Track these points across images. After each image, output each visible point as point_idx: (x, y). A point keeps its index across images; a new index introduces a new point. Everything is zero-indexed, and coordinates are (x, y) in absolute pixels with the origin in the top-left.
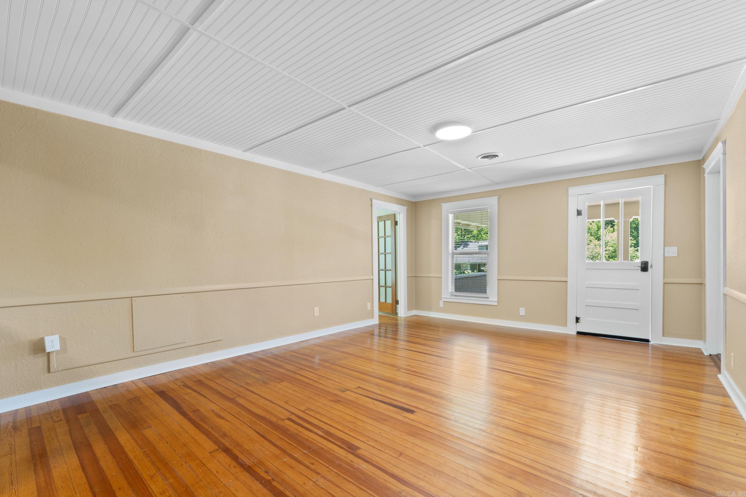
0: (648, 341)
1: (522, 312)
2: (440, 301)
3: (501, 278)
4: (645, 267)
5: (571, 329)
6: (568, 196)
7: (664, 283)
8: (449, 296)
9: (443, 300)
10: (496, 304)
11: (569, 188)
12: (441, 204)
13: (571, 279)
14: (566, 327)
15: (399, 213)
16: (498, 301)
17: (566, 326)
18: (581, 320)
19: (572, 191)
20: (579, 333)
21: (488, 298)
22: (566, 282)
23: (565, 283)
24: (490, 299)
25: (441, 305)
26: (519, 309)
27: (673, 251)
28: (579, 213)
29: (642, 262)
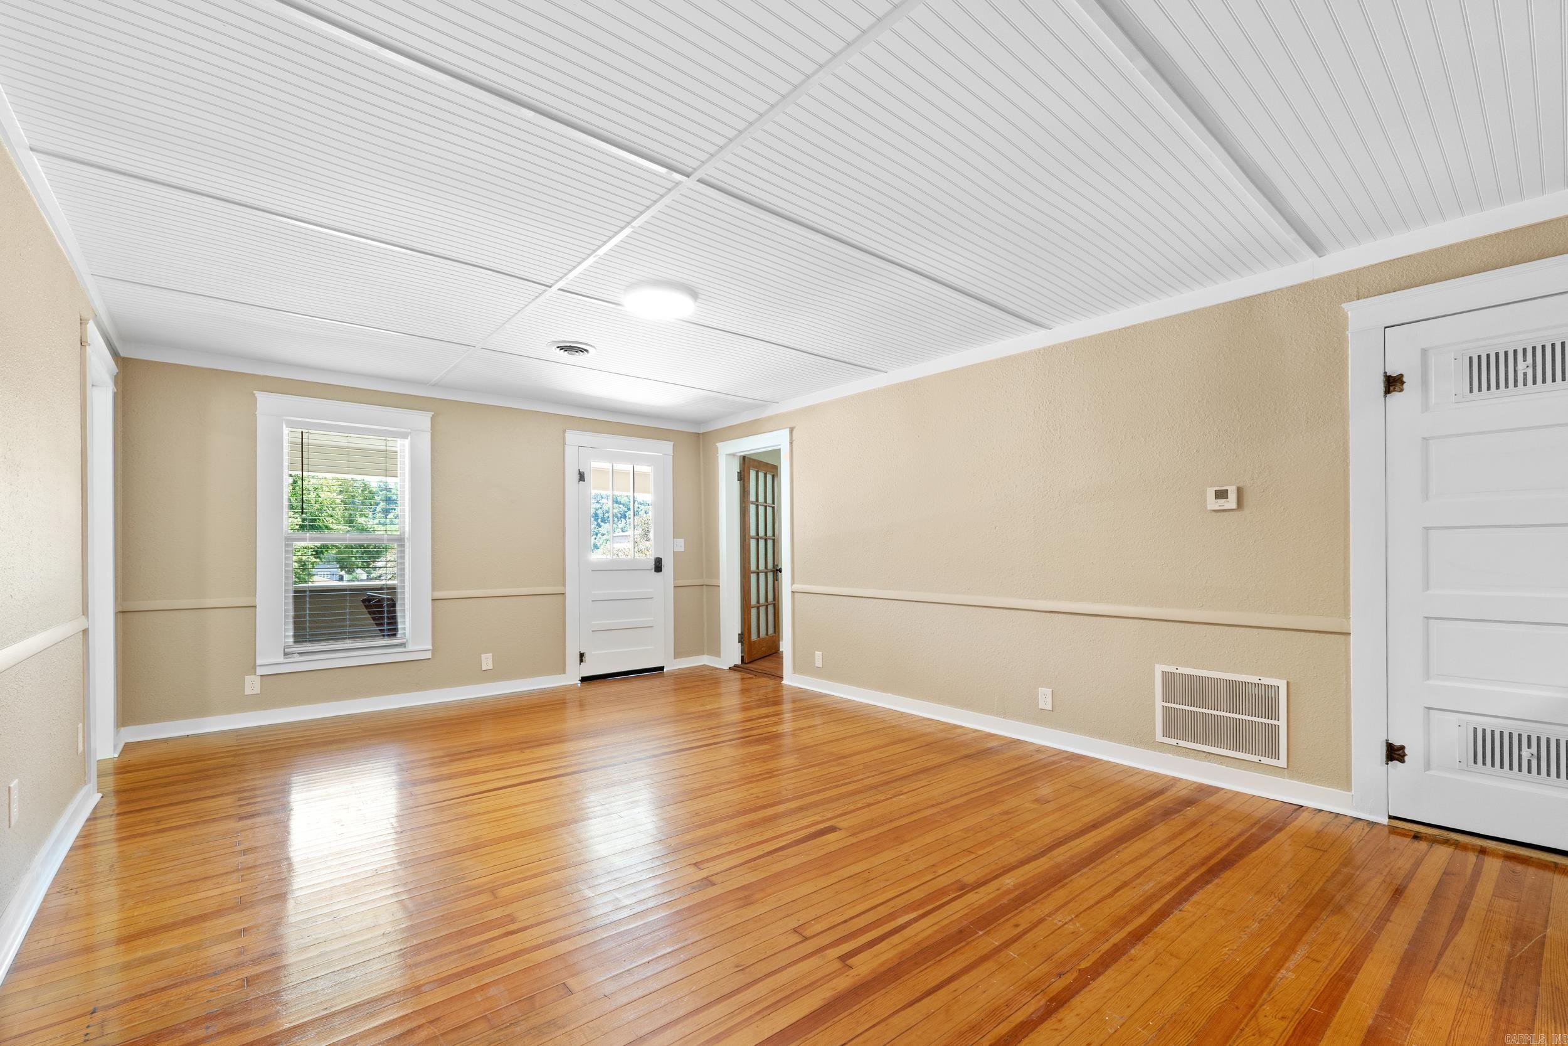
0: (662, 668)
1: (487, 662)
2: (251, 676)
3: (440, 594)
4: (658, 566)
5: (571, 677)
6: (562, 443)
7: (674, 587)
9: (260, 671)
10: (428, 655)
11: (566, 432)
12: (257, 393)
13: (570, 590)
14: (564, 675)
16: (434, 650)
17: (564, 672)
18: (587, 658)
19: (571, 437)
20: (584, 680)
21: (403, 645)
22: (563, 594)
23: (560, 597)
24: (410, 647)
26: (481, 657)
27: (684, 545)
28: (581, 477)
29: (656, 559)
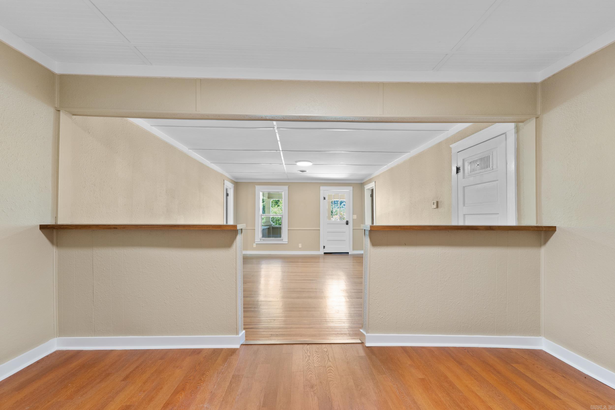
0: (348, 253)
1: (300, 246)
2: (254, 244)
4: (347, 223)
5: (322, 252)
6: (320, 190)
7: (353, 229)
8: (259, 241)
9: (256, 243)
10: (287, 243)
11: (321, 187)
12: (256, 186)
13: (321, 229)
15: (230, 189)
16: (288, 242)
17: (320, 250)
18: (325, 247)
19: (322, 188)
20: (325, 253)
21: (282, 240)
23: (319, 230)
24: (283, 241)
25: (255, 245)
26: (299, 244)
27: (355, 217)
28: (324, 198)
29: (346, 221)
